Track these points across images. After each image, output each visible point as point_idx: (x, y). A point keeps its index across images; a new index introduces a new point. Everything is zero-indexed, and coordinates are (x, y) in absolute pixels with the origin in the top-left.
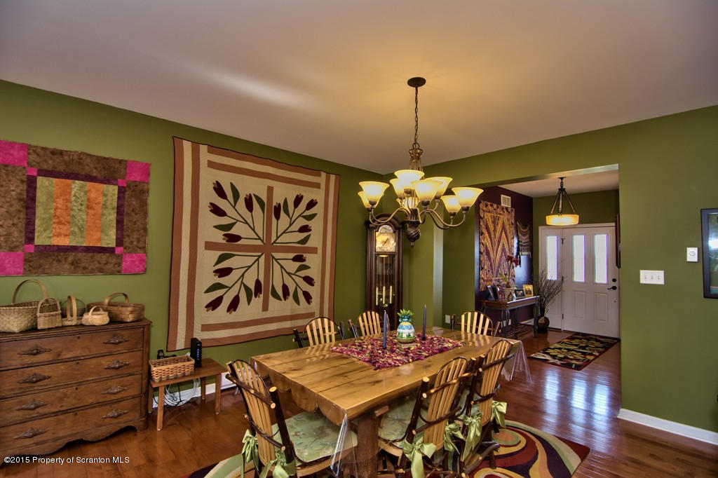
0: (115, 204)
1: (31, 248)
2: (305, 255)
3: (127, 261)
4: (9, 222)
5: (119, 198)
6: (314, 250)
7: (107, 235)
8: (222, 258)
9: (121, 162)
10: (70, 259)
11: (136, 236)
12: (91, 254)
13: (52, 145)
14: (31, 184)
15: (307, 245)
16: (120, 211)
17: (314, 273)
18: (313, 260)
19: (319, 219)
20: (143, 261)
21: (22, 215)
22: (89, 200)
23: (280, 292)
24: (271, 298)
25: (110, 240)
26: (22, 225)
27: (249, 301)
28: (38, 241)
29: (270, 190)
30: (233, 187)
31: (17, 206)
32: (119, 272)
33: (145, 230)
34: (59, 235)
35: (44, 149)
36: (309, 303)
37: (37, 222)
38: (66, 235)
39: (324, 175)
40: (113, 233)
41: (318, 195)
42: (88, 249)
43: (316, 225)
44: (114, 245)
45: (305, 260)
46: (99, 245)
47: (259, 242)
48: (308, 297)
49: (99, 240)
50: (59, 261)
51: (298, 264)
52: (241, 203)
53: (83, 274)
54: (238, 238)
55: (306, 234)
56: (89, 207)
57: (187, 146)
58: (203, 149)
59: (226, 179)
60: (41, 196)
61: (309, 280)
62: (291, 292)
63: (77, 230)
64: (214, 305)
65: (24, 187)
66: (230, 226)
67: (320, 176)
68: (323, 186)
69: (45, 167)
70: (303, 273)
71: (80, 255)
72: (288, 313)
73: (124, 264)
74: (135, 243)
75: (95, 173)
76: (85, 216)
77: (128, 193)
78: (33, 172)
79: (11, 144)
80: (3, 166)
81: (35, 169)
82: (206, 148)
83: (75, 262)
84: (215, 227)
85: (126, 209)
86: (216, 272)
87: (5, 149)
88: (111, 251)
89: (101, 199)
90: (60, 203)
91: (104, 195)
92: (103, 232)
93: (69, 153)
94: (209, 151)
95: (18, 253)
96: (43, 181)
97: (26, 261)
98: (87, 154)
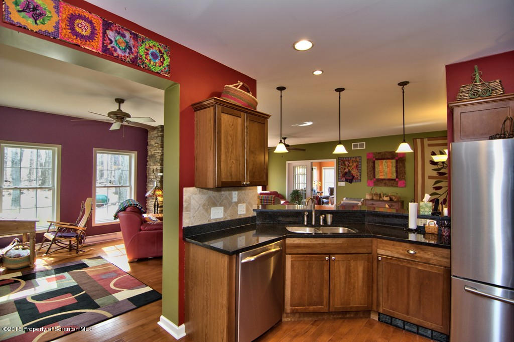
0: (395, 165)
1: (375, 179)
4: (370, 173)
5: (396, 163)
8: (437, 182)
11: (402, 175)
12: (389, 181)
13: (378, 151)
14: (374, 163)
16: (396, 167)
20: (405, 183)
21: (373, 171)
22: (388, 165)
25: (394, 176)
26: (373, 174)
28: (376, 178)
30: (441, 152)
31: (372, 169)
32: (397, 186)
33: (405, 173)
34: (381, 176)
35: (376, 153)
37: (376, 173)
38: (383, 176)
40: (395, 174)
42: (389, 179)
44: (395, 178)
49: (391, 177)
50: (381, 183)
53: (385, 186)
54: (444, 174)
56: (388, 167)
57: (419, 141)
58: (426, 140)
59: (437, 150)
60: (376, 166)
63: (385, 174)
65: (372, 164)
66: (440, 169)
69: (377, 158)
71: (387, 181)
73: (399, 184)
74: (402, 177)
75: (389, 157)
76: (386, 170)
77: (399, 161)
78: (374, 160)
79: (370, 153)
80: (368, 159)
81: (375, 159)
82: (427, 139)
83: (385, 183)
84: (433, 170)
85: (398, 167)
86: (434, 188)
87: (368, 155)
88: (395, 180)
89: (391, 164)
90: (381, 167)
91: (392, 163)
92: (392, 174)
93: (382, 152)
94: (428, 140)
95: (372, 181)
96: (376, 162)
97: (374, 183)
98: (387, 152)
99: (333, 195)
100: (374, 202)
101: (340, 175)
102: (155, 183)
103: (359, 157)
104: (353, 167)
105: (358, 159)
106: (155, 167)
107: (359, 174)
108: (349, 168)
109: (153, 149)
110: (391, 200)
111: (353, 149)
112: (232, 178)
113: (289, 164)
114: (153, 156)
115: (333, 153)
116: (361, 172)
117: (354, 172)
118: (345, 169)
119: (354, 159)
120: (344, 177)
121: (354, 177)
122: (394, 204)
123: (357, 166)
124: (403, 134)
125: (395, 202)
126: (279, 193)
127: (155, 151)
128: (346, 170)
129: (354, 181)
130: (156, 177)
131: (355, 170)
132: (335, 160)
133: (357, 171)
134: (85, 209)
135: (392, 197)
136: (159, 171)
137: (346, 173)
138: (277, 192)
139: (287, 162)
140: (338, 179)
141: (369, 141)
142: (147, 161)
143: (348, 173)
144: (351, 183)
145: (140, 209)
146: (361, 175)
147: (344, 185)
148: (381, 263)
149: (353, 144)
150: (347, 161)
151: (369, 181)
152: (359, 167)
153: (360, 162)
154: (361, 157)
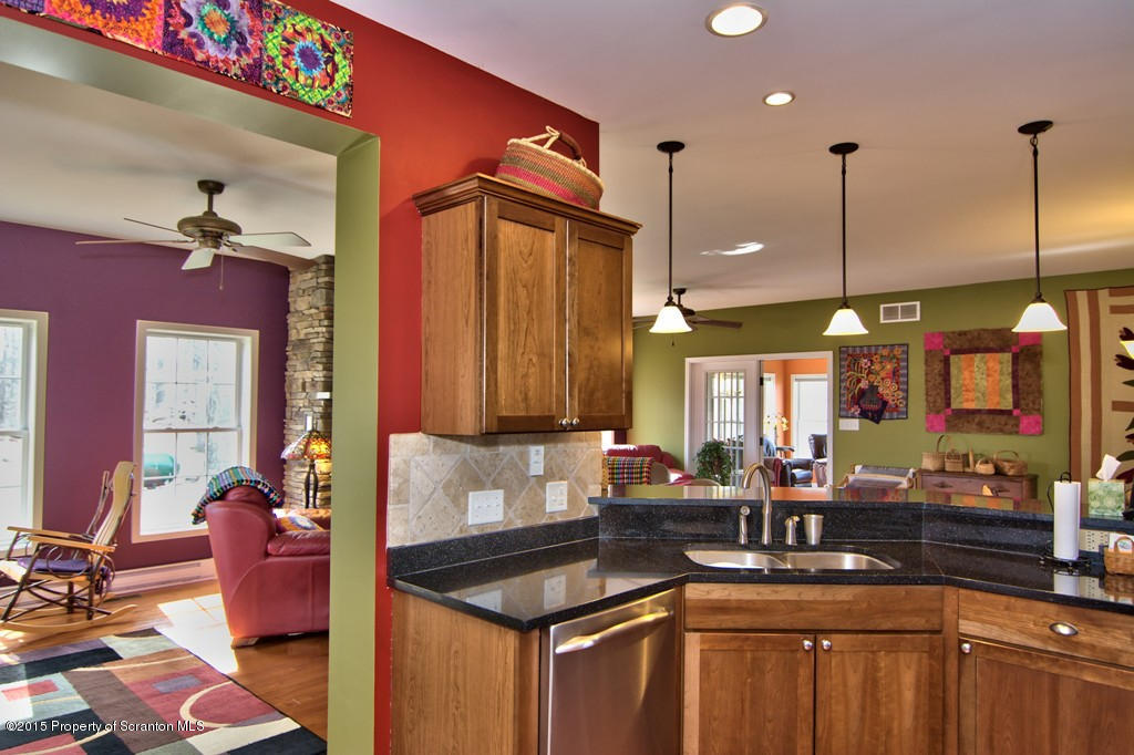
0: (1010, 370)
1: (949, 412)
3: (1025, 422)
4: (935, 393)
5: (1013, 364)
7: (1005, 398)
10: (976, 420)
11: (1031, 398)
12: (991, 416)
13: (958, 328)
14: (946, 361)
16: (1015, 375)
20: (1040, 423)
21: (942, 387)
22: (988, 369)
25: (1007, 403)
26: (942, 394)
28: (954, 406)
31: (939, 380)
32: (1017, 433)
33: (1040, 393)
34: (967, 400)
35: (953, 333)
37: (952, 391)
38: (973, 400)
40: (1009, 397)
42: (991, 412)
44: (1010, 407)
46: (998, 408)
49: (998, 403)
50: (968, 422)
53: (986, 432)
56: (988, 375)
57: (1082, 298)
58: (1103, 295)
60: (954, 371)
63: (979, 395)
64: (1128, 477)
65: (942, 365)
69: (955, 347)
71: (984, 417)
73: (1021, 426)
74: (1031, 405)
75: (992, 345)
76: (985, 384)
77: (1021, 358)
78: (947, 353)
79: (933, 335)
80: (927, 352)
81: (948, 350)
82: (1106, 292)
83: (980, 423)
84: (1126, 383)
85: (1020, 373)
86: (1128, 437)
87: (929, 338)
88: (1009, 413)
89: (998, 367)
90: (966, 374)
91: (1001, 363)
92: (1001, 395)
93: (970, 332)
94: (1111, 295)
95: (942, 415)
96: (953, 359)
97: (947, 421)
98: (984, 330)
99: (824, 457)
100: (947, 480)
101: (844, 399)
102: (309, 419)
103: (900, 345)
104: (883, 374)
105: (898, 351)
106: (308, 375)
107: (901, 394)
108: (872, 378)
109: (305, 324)
110: (999, 472)
111: (882, 321)
112: (527, 408)
113: (692, 365)
114: (302, 343)
115: (825, 334)
116: (907, 391)
117: (888, 390)
118: (859, 381)
119: (885, 352)
120: (858, 403)
121: (885, 403)
122: (1006, 484)
123: (895, 373)
124: (1034, 275)
125: (1011, 479)
126: (663, 450)
127: (311, 330)
128: (863, 385)
129: (887, 415)
130: (312, 403)
131: (888, 382)
132: (831, 353)
133: (895, 387)
134: (111, 493)
135: (999, 463)
136: (320, 386)
137: (862, 392)
138: (658, 448)
139: (689, 360)
140: (840, 411)
141: (931, 297)
142: (286, 359)
143: (868, 395)
144: (878, 422)
145: (266, 496)
146: (906, 398)
147: (857, 428)
148: (969, 662)
149: (882, 306)
150: (865, 356)
151: (931, 416)
152: (903, 375)
153: (903, 361)
154: (907, 345)
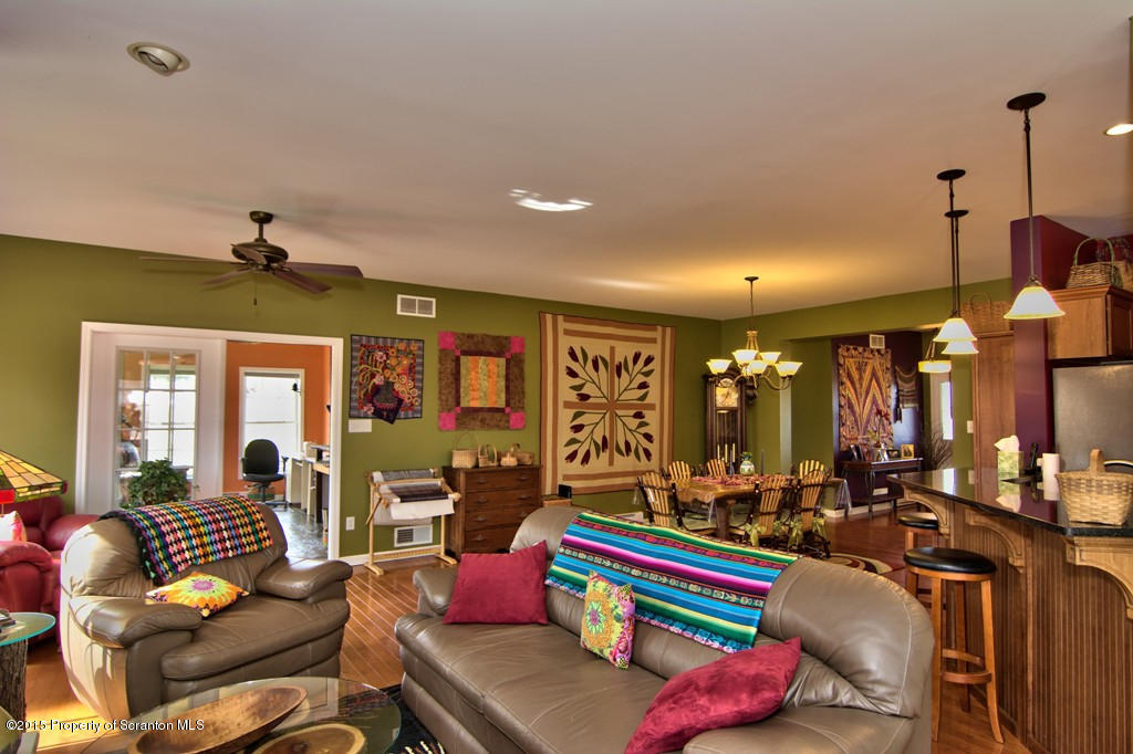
0: (504, 372)
1: (459, 410)
2: (644, 412)
3: (513, 417)
4: (447, 391)
5: (507, 368)
6: (652, 407)
7: (500, 398)
8: (576, 416)
9: (506, 338)
10: (480, 417)
11: (518, 398)
12: (491, 414)
13: (467, 331)
14: (457, 360)
15: (645, 402)
16: (507, 378)
17: (653, 429)
18: (651, 417)
19: (656, 375)
20: (522, 419)
21: (454, 386)
22: (489, 371)
23: (623, 448)
24: (615, 453)
25: (501, 403)
26: (454, 392)
27: (598, 455)
28: (462, 405)
29: (612, 349)
30: (583, 350)
31: (451, 379)
32: (508, 428)
33: (523, 393)
34: (473, 399)
35: (463, 334)
36: (649, 460)
37: (462, 390)
38: (477, 399)
39: (660, 328)
40: (503, 396)
41: (654, 350)
42: (490, 410)
43: (653, 381)
44: (504, 406)
45: (643, 417)
46: (495, 406)
47: (604, 401)
48: (648, 454)
49: (496, 402)
50: (473, 419)
51: (638, 421)
52: (590, 364)
53: (487, 429)
54: (588, 397)
55: (644, 391)
56: (490, 377)
57: (549, 317)
58: (560, 318)
59: (577, 343)
60: (463, 371)
61: (648, 437)
62: (633, 448)
63: (482, 395)
64: (572, 457)
65: (454, 364)
66: (581, 387)
67: (655, 330)
68: (659, 341)
69: (465, 348)
70: (643, 430)
71: (487, 415)
72: (630, 469)
73: (511, 422)
74: (518, 404)
75: (492, 350)
76: (487, 384)
77: (512, 362)
78: (458, 353)
79: (446, 334)
80: (442, 351)
81: (459, 350)
83: (483, 421)
84: (571, 388)
85: (511, 377)
86: (572, 427)
87: (443, 337)
88: (502, 410)
89: (496, 370)
90: (473, 374)
91: (498, 366)
92: (498, 395)
93: (476, 335)
94: (565, 320)
95: (453, 413)
96: (463, 359)
97: (457, 419)
98: (487, 336)
101: (355, 396)
103: (417, 340)
104: (399, 370)
105: (414, 347)
107: (417, 392)
108: (387, 373)
111: (399, 312)
113: (94, 333)
116: (421, 389)
117: (403, 387)
118: (373, 376)
119: (402, 346)
120: (371, 402)
121: (401, 401)
123: (411, 370)
128: (378, 380)
129: (402, 414)
131: (404, 379)
133: (411, 384)
137: (377, 389)
139: (88, 328)
140: (351, 410)
141: (449, 297)
143: (382, 392)
144: (392, 422)
146: (421, 396)
147: (370, 430)
149: (399, 297)
150: (380, 348)
151: (444, 414)
152: (419, 373)
153: (419, 356)
154: (423, 341)
